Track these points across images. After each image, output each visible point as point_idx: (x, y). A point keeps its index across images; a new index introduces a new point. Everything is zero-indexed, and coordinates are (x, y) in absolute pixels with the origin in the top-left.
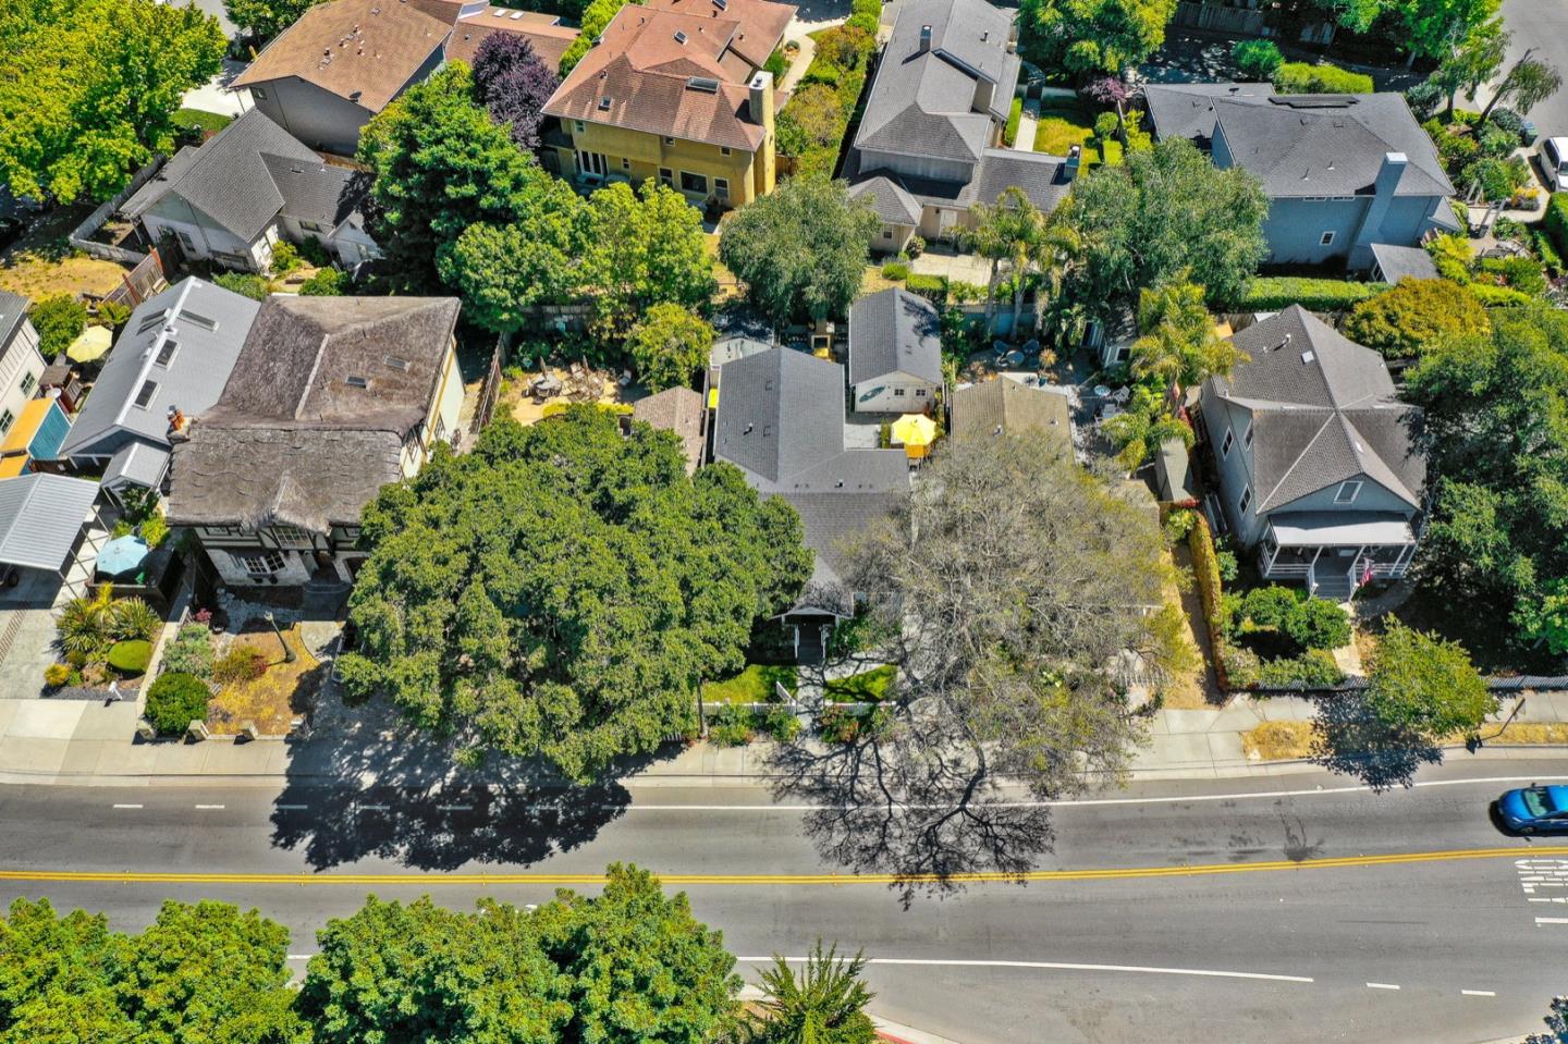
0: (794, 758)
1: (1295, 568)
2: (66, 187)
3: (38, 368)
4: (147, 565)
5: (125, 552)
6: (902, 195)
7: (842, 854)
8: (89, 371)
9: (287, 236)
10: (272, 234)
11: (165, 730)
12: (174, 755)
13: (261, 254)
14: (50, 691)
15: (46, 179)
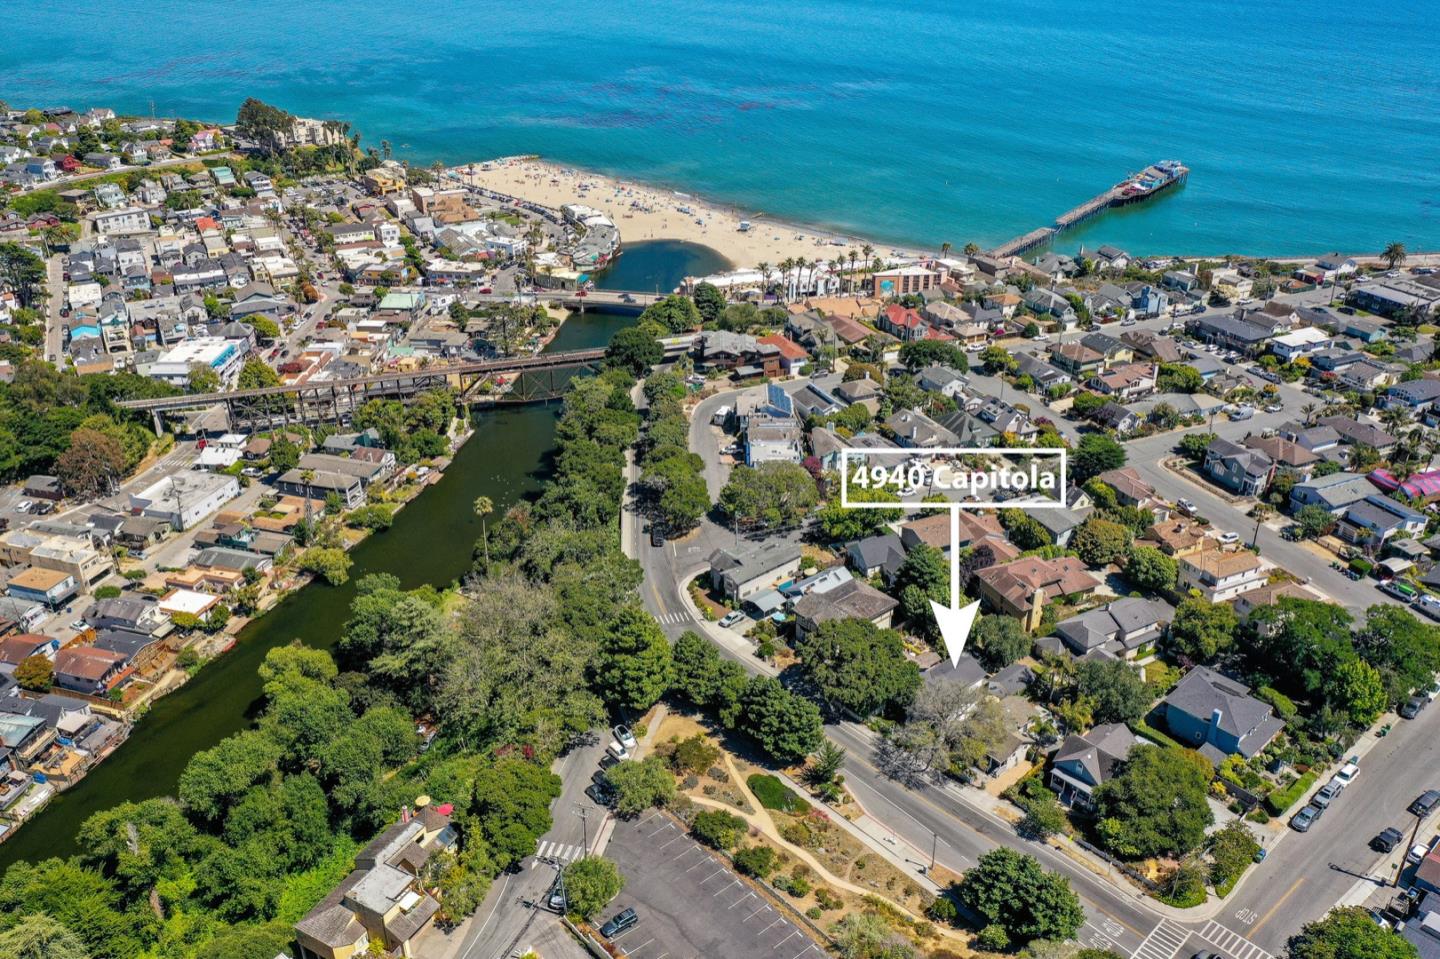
0: (883, 741)
1: (1058, 787)
2: (835, 531)
3: (795, 570)
4: (783, 623)
5: (780, 617)
6: (1061, 645)
7: (873, 762)
8: (805, 577)
9: (881, 572)
10: (877, 569)
11: (760, 655)
12: (758, 662)
13: (870, 572)
14: (745, 636)
15: (832, 527)
